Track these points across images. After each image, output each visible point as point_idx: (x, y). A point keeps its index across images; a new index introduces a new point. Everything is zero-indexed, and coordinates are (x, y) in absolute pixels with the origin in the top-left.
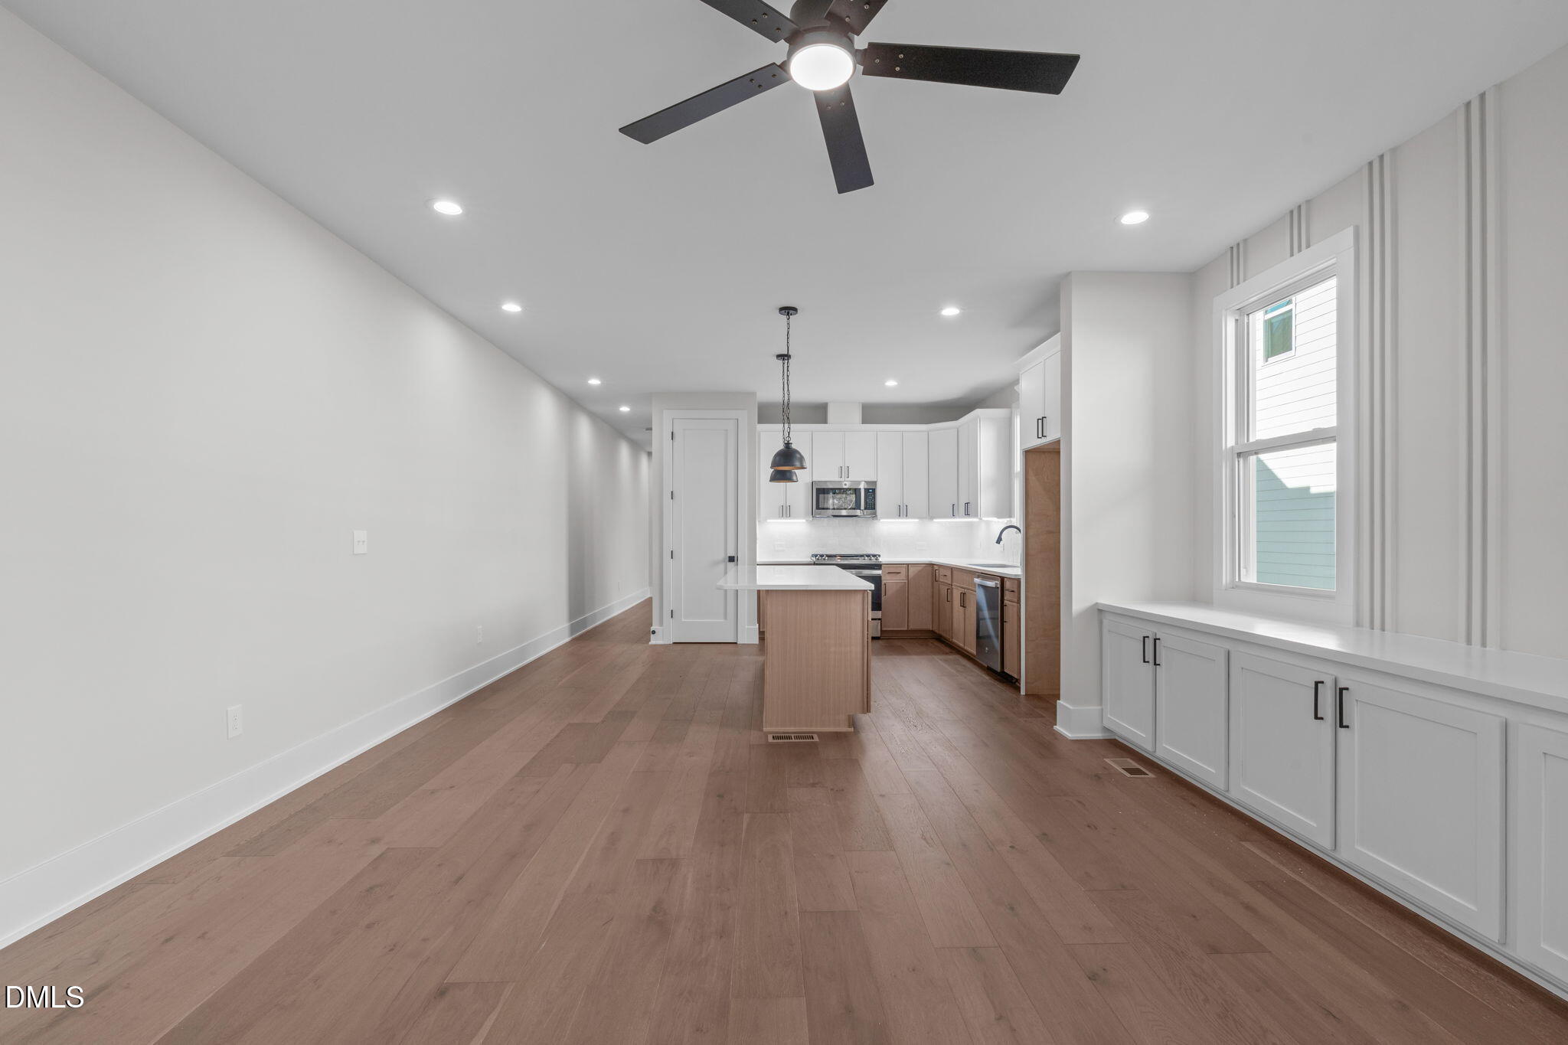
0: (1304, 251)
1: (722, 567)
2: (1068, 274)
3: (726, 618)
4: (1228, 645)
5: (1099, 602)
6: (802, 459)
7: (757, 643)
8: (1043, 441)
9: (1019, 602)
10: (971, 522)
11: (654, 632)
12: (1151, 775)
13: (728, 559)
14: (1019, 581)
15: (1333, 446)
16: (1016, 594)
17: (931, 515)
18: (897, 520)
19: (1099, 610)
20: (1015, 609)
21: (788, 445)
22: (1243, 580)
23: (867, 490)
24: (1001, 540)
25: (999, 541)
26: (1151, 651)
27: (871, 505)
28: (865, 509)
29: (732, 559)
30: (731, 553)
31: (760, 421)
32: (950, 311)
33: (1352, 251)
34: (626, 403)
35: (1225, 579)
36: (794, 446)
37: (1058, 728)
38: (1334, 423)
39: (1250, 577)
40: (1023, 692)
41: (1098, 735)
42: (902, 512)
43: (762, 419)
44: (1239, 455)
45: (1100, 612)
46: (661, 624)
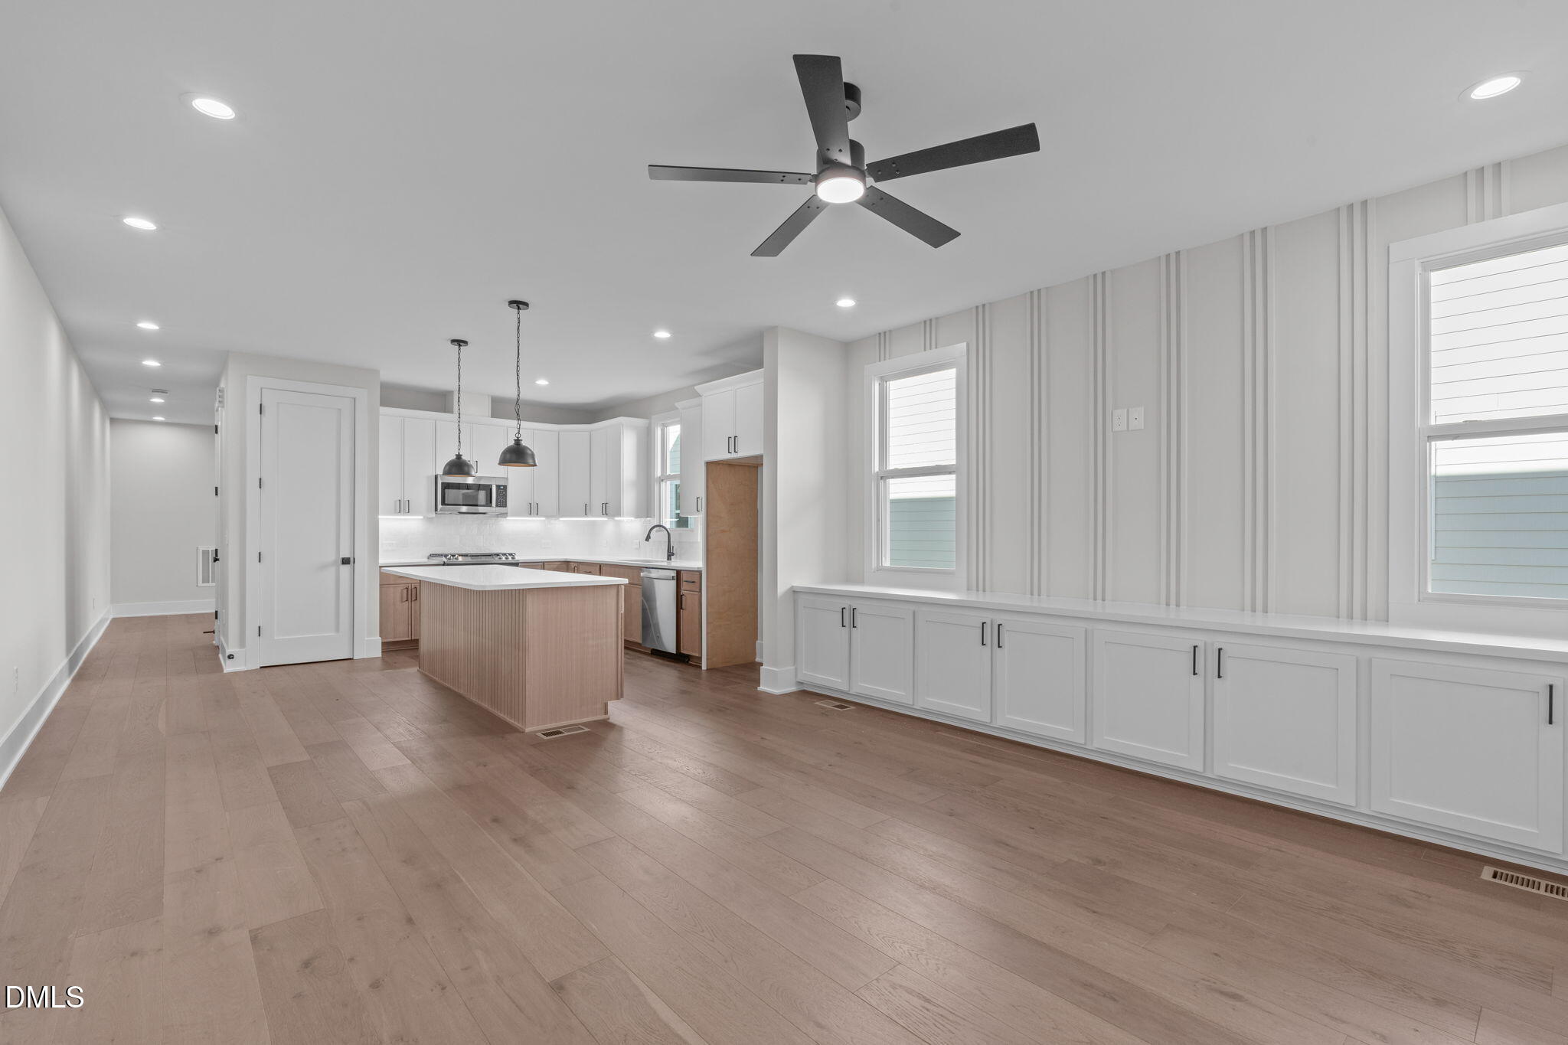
0: (934, 350)
1: (333, 570)
2: (773, 329)
3: (337, 630)
4: (912, 607)
5: (794, 585)
6: (533, 456)
7: (380, 656)
8: (734, 456)
9: (700, 591)
10: (594, 522)
11: (231, 657)
12: (853, 708)
13: (340, 561)
14: (700, 572)
15: (953, 476)
16: (697, 585)
17: (560, 512)
18: (527, 518)
19: (794, 591)
20: (697, 598)
21: (518, 441)
22: (884, 565)
23: (498, 487)
24: (650, 538)
25: (648, 538)
26: (849, 618)
27: (502, 502)
28: (497, 506)
29: (346, 561)
30: (346, 554)
31: (382, 404)
32: (662, 334)
33: (966, 358)
34: (156, 356)
35: (874, 565)
36: (524, 443)
37: (762, 688)
38: (954, 462)
39: (887, 563)
40: (704, 667)
41: (793, 689)
42: (533, 510)
43: (385, 402)
44: (882, 478)
45: (794, 592)
46: (242, 643)
